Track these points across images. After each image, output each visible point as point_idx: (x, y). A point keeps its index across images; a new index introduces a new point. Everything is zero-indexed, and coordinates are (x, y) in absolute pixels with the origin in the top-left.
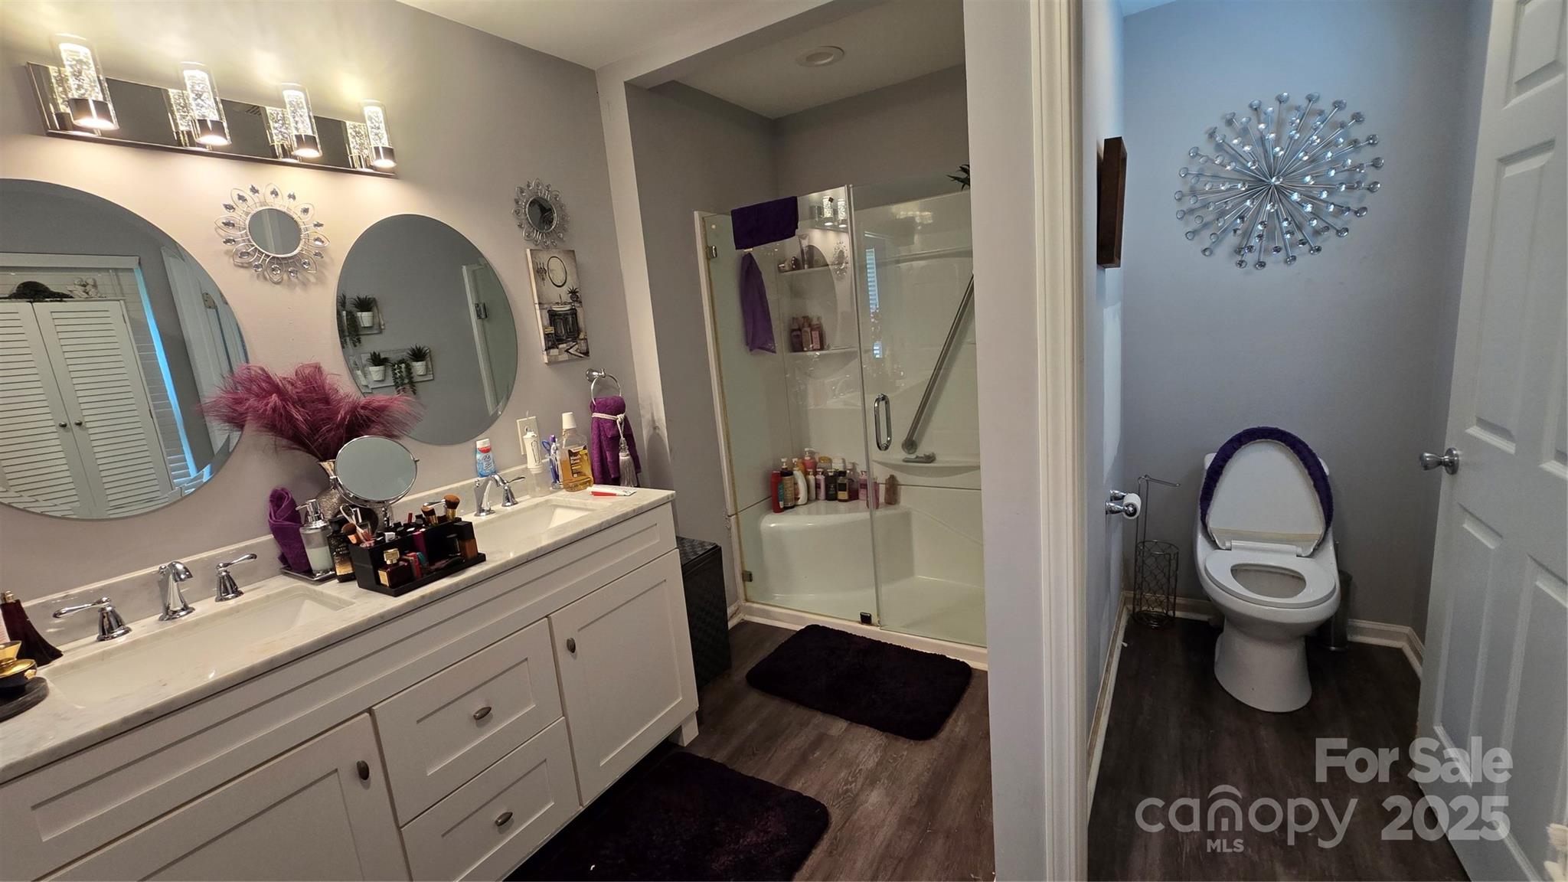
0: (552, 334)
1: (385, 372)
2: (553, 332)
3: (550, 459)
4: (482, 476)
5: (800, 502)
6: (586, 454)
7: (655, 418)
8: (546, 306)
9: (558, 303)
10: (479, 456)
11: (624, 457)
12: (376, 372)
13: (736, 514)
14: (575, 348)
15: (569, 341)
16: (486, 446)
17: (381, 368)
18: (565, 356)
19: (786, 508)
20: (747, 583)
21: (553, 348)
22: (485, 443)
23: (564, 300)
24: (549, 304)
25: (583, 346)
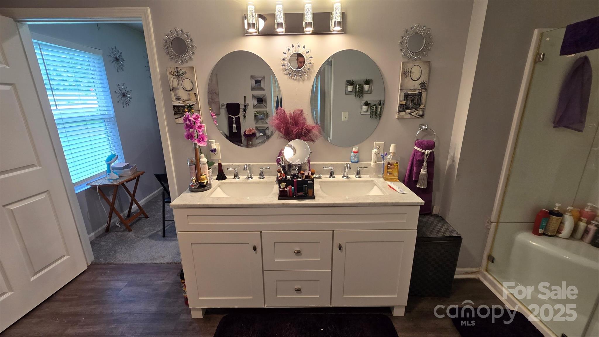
0: (403, 105)
1: (368, 108)
2: (405, 104)
3: (383, 163)
4: (352, 162)
5: (560, 235)
6: (397, 166)
7: (455, 156)
8: (404, 91)
9: (411, 90)
10: (352, 154)
11: (423, 171)
12: (365, 108)
13: (497, 223)
14: (415, 113)
15: (413, 109)
16: (356, 150)
17: (367, 107)
18: (409, 116)
19: (544, 234)
20: (490, 263)
21: (402, 111)
22: (356, 149)
23: (416, 87)
24: (406, 89)
25: (421, 112)
